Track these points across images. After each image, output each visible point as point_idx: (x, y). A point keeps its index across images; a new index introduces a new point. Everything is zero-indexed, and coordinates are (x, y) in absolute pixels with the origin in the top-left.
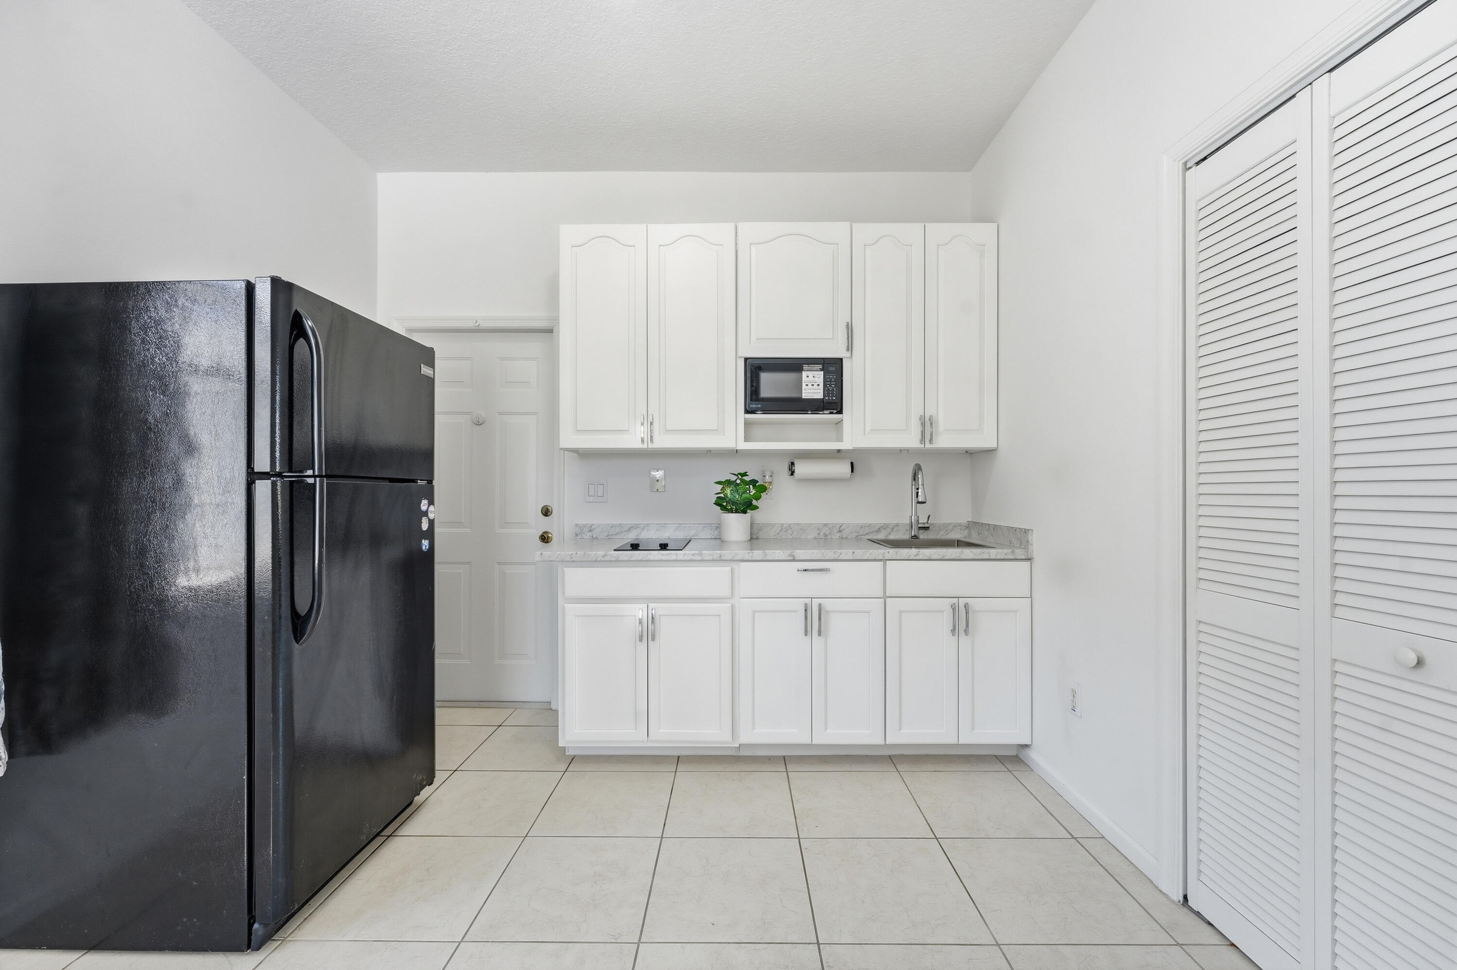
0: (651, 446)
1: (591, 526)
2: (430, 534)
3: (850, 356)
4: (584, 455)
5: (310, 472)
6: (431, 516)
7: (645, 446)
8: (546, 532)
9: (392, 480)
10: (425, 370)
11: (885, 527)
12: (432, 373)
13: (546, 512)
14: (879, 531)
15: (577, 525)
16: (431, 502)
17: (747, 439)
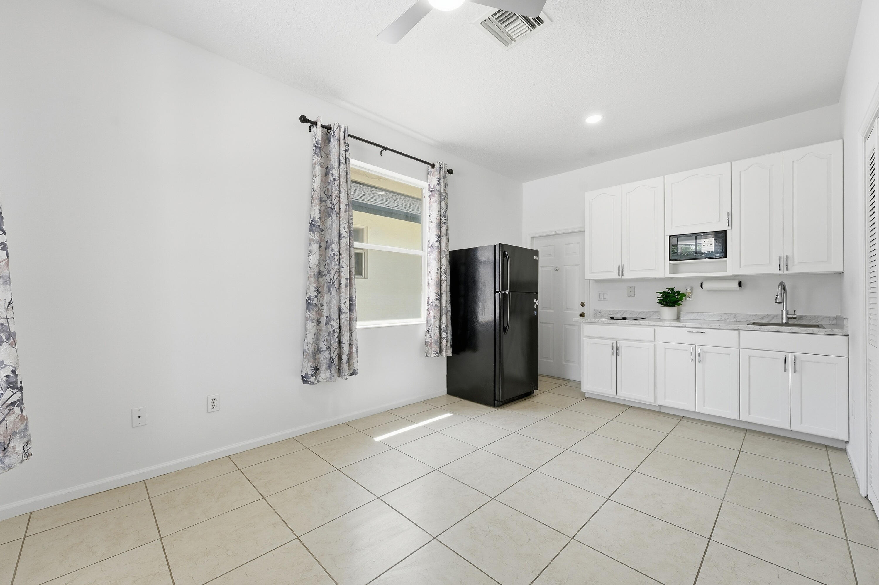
0: (623, 277)
1: (600, 311)
2: (537, 310)
3: (731, 229)
4: (598, 281)
5: (507, 291)
6: (537, 304)
7: (620, 277)
8: (583, 313)
9: (526, 293)
10: (536, 258)
11: (768, 316)
12: (538, 258)
13: (583, 305)
14: (763, 318)
15: (594, 310)
16: (537, 300)
17: (671, 273)
